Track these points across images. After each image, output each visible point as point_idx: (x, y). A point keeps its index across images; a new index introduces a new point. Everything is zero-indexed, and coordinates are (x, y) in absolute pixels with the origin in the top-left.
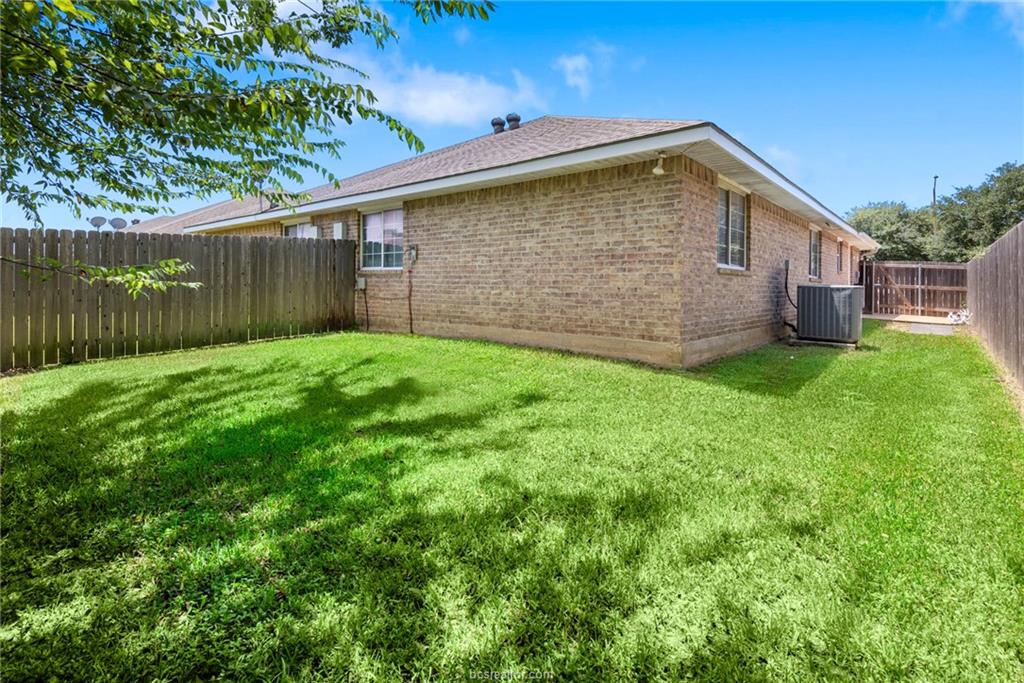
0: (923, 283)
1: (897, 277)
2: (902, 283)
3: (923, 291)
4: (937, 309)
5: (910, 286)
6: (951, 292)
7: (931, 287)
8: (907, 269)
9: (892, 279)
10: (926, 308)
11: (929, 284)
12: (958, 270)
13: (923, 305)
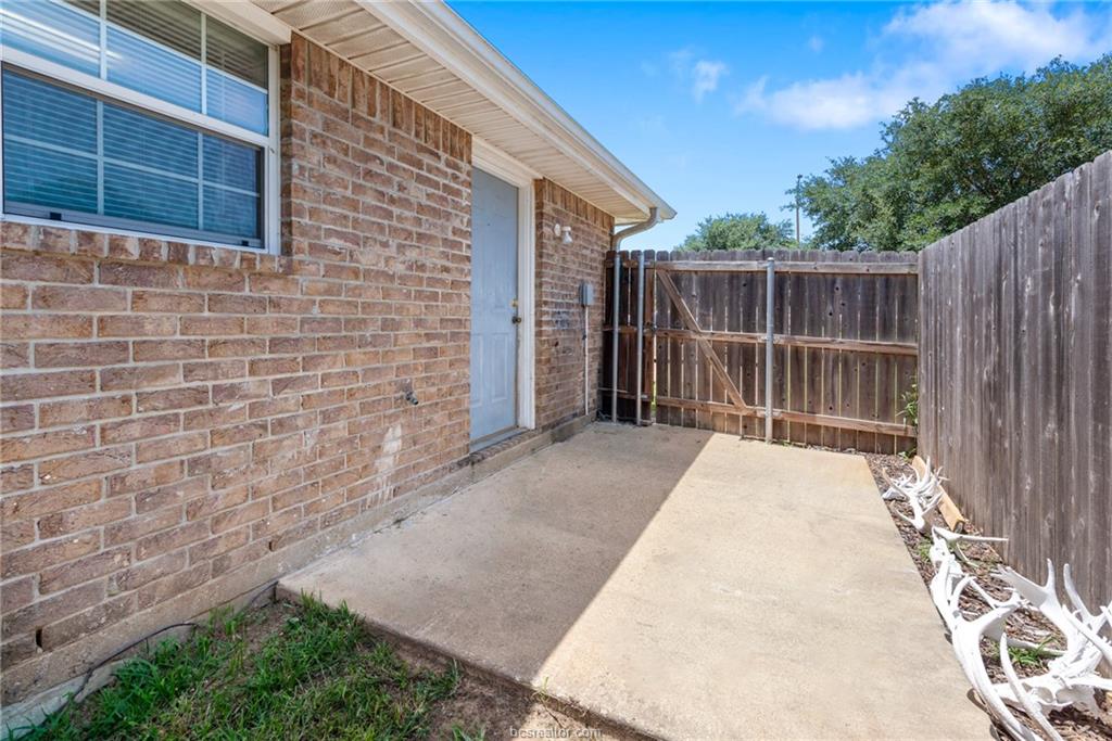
0: (779, 328)
1: (705, 304)
2: (719, 327)
3: (779, 352)
4: (823, 418)
5: (740, 337)
6: (868, 358)
7: (804, 341)
8: (734, 276)
9: (691, 312)
10: (787, 413)
11: (797, 329)
12: (887, 278)
13: (779, 401)
